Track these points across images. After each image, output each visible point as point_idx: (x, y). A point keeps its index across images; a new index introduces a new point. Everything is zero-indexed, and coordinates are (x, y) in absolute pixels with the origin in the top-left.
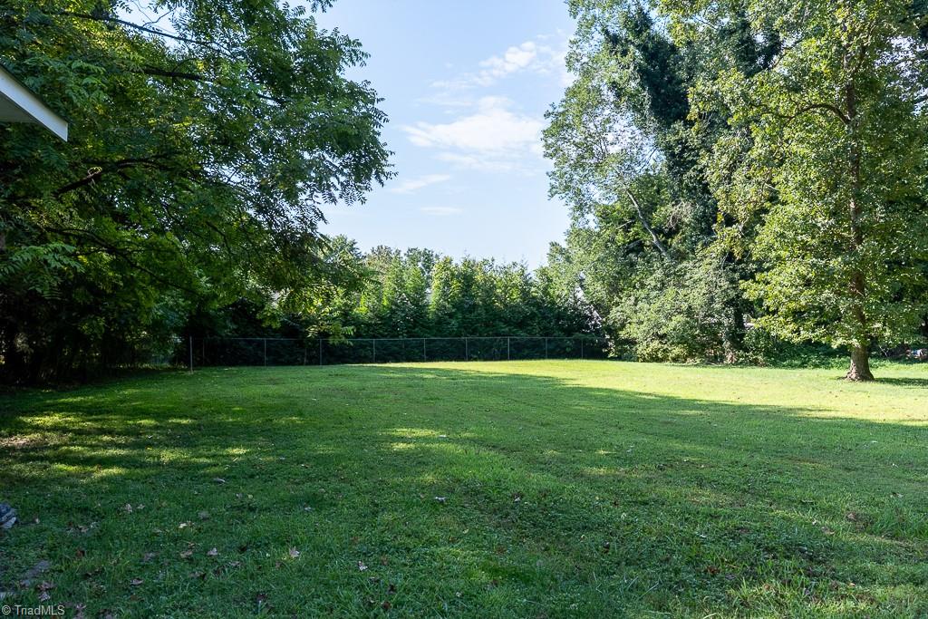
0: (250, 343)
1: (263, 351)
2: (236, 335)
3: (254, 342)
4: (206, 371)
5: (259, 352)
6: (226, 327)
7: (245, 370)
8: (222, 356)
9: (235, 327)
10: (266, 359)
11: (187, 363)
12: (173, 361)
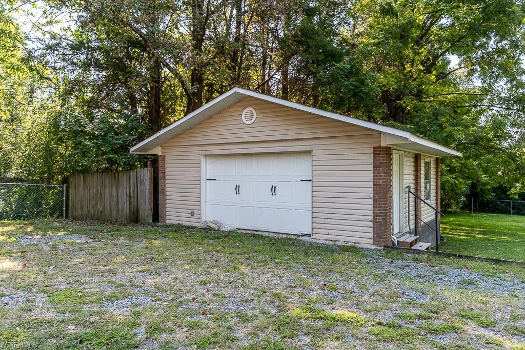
0: (503, 202)
1: (510, 207)
2: (495, 198)
3: (505, 202)
4: (480, 214)
5: (508, 208)
6: (490, 194)
7: (500, 215)
8: (487, 208)
9: (495, 195)
10: (512, 211)
11: (470, 210)
12: (462, 209)
